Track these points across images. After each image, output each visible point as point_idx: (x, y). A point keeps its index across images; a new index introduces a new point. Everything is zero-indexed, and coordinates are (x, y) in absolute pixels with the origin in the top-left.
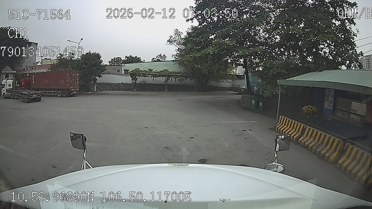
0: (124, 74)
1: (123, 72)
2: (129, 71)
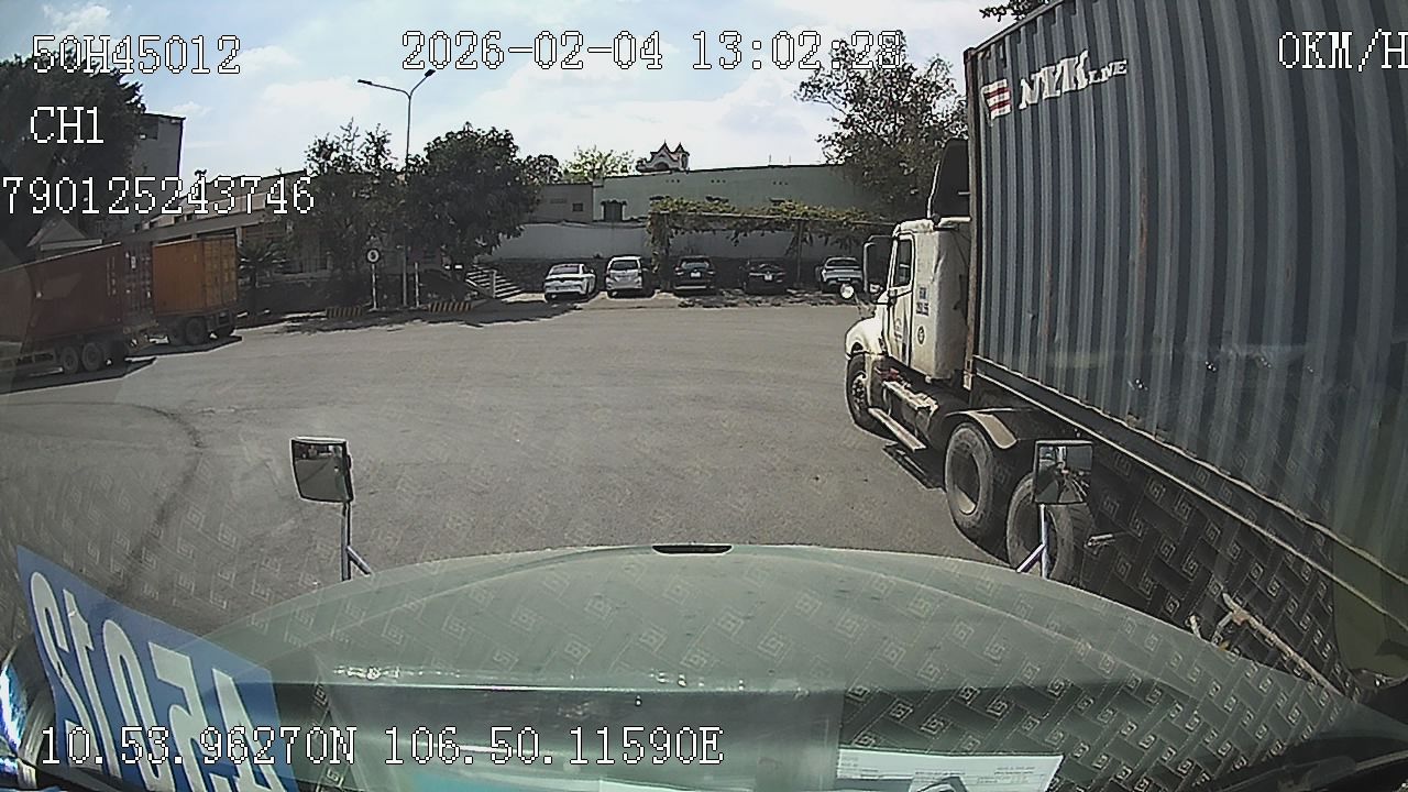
0: (604, 221)
1: (599, 212)
2: (624, 207)
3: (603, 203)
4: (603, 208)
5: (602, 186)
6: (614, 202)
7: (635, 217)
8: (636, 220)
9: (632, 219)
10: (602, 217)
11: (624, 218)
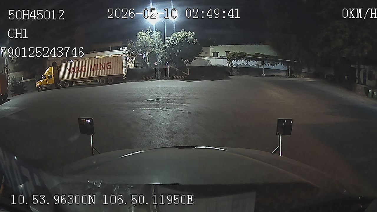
0: (213, 57)
1: (212, 55)
2: (218, 53)
3: (213, 52)
4: (213, 53)
5: (213, 48)
6: (216, 52)
7: (221, 56)
8: (222, 57)
9: (220, 57)
10: (213, 56)
11: (218, 56)
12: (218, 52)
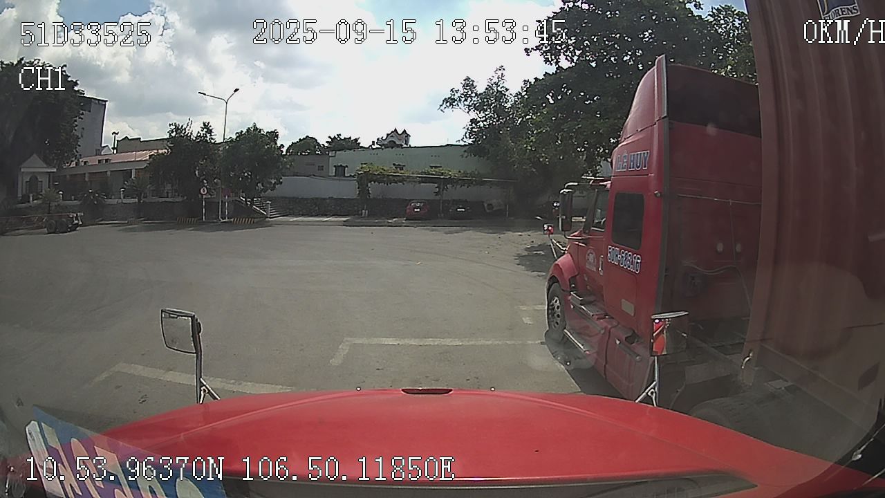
0: (335, 176)
1: (332, 171)
2: (346, 168)
3: (335, 166)
4: (334, 169)
5: (335, 156)
6: (341, 165)
8: (353, 177)
9: (351, 175)
10: (334, 174)
11: (346, 175)
12: (347, 166)
